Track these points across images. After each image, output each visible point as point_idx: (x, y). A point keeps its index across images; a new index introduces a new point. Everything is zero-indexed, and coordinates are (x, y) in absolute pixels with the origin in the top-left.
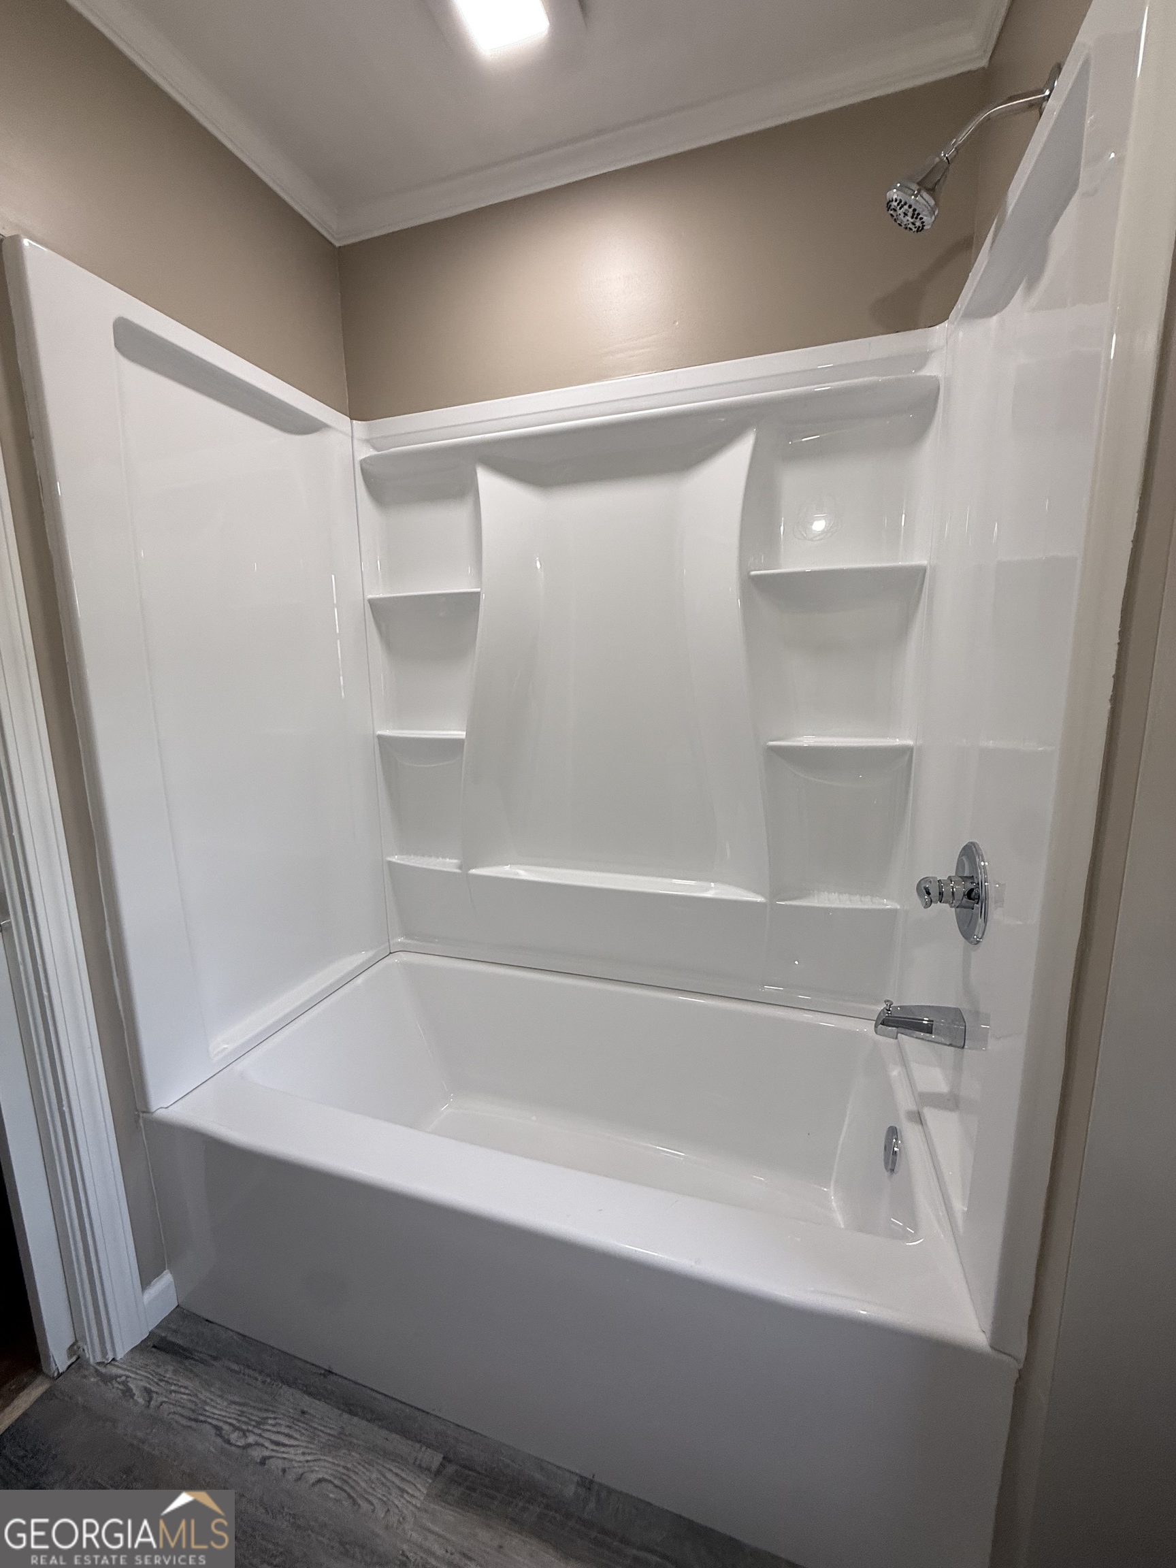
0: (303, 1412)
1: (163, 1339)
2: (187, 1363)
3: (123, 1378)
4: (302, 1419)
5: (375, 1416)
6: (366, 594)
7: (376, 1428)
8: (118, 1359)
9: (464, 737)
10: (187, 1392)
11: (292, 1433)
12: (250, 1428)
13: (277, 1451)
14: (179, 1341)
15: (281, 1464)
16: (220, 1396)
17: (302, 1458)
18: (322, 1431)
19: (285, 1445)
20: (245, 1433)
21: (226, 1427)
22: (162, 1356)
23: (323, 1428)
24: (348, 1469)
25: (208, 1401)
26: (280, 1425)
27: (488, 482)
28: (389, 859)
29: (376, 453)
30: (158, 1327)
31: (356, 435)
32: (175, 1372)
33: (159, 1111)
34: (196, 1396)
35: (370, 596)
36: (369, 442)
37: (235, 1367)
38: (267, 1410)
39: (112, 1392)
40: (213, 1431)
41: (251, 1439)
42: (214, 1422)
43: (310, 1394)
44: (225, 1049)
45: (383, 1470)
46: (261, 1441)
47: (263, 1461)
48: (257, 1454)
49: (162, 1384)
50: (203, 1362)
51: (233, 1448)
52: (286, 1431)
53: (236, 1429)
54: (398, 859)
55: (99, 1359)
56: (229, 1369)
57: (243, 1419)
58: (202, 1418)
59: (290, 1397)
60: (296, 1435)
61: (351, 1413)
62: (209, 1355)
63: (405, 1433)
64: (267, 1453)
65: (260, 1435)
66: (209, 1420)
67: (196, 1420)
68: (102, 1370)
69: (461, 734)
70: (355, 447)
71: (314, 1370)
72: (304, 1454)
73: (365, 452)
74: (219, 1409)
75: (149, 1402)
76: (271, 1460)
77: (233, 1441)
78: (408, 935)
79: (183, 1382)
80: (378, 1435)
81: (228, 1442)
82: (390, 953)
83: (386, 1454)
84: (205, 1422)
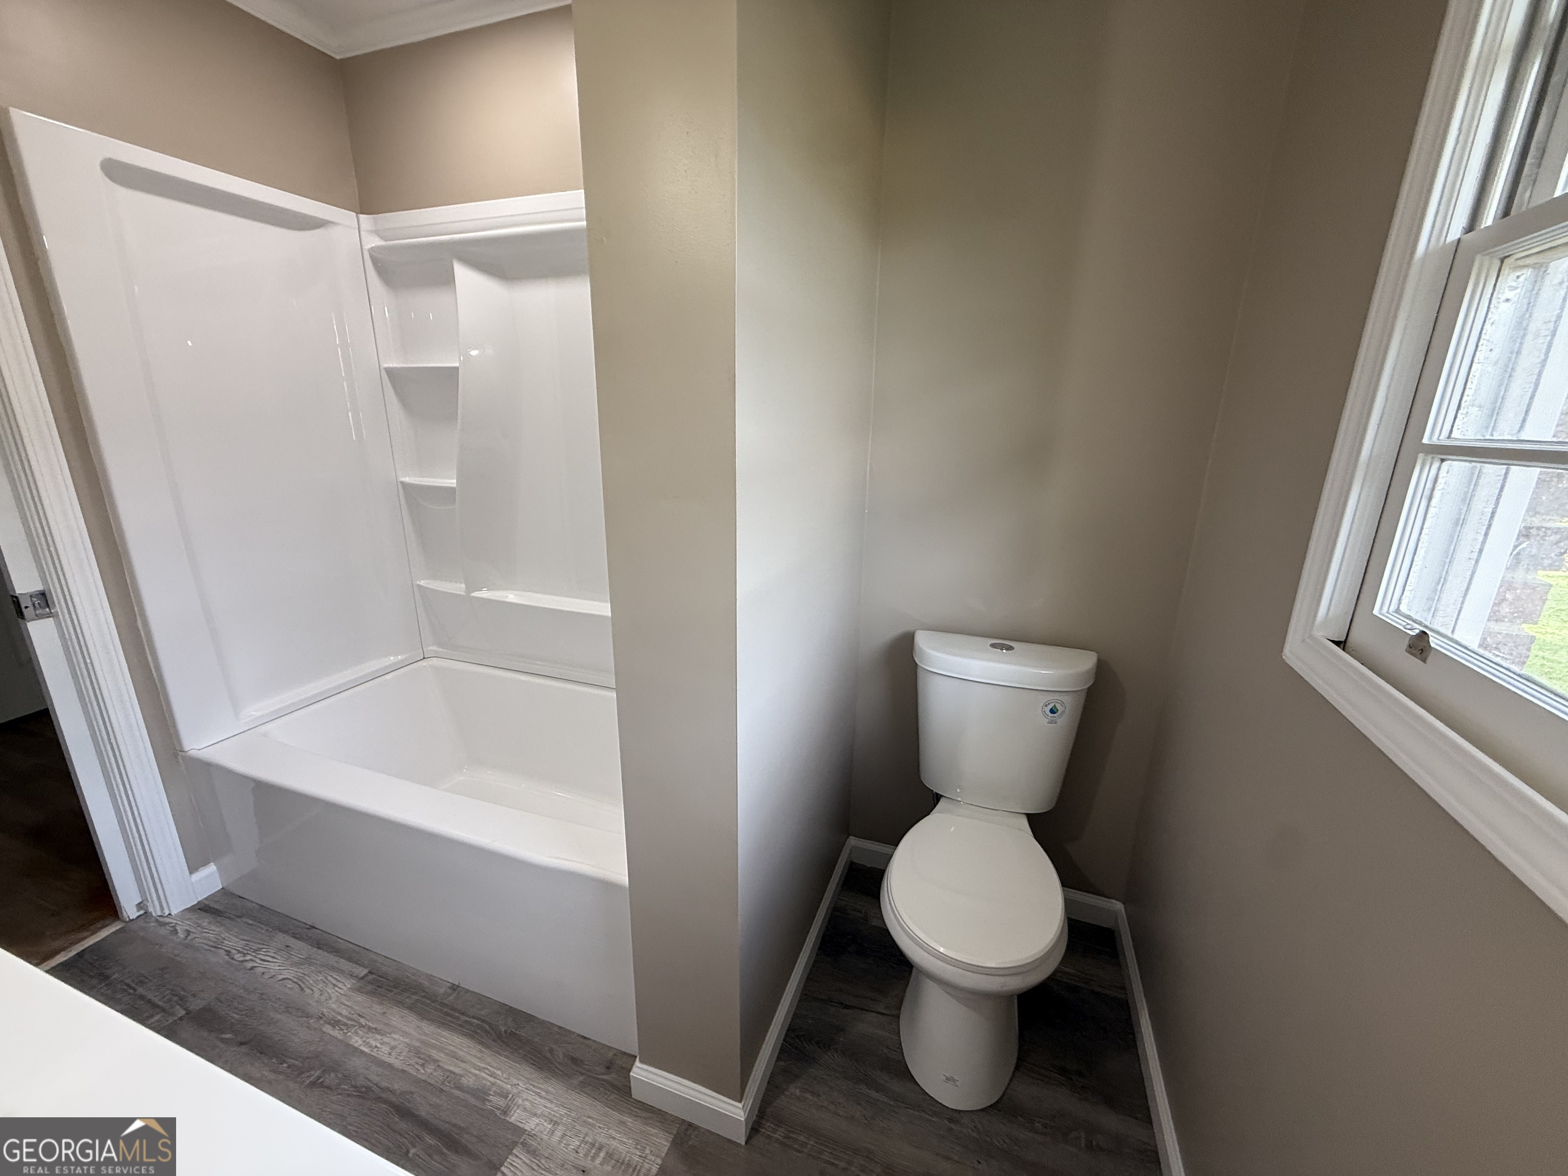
0: (288, 946)
1: (207, 905)
2: (219, 919)
3: (174, 924)
4: (285, 950)
5: (336, 951)
6: (381, 363)
7: (332, 956)
8: (173, 914)
9: (454, 485)
10: (215, 933)
11: (276, 956)
12: (249, 952)
13: (263, 964)
14: (216, 906)
15: (262, 970)
16: (235, 936)
17: (278, 968)
18: (296, 956)
19: (268, 961)
20: (245, 955)
21: (234, 951)
22: (203, 914)
23: (296, 954)
24: (304, 974)
25: (226, 938)
26: (269, 952)
27: (463, 274)
28: (418, 583)
29: (382, 243)
30: (206, 899)
31: (363, 227)
32: (209, 923)
33: (191, 751)
34: (219, 935)
35: (386, 365)
36: (377, 233)
37: (251, 922)
38: (263, 944)
39: (163, 931)
40: (225, 953)
41: (248, 957)
42: (226, 948)
43: (294, 937)
44: (252, 715)
45: (326, 975)
46: (254, 958)
47: (252, 968)
48: (250, 965)
49: (199, 928)
50: (229, 918)
51: (235, 962)
52: (273, 955)
53: (239, 952)
54: (424, 583)
55: (159, 913)
56: (246, 923)
57: (247, 948)
58: (220, 946)
59: (282, 939)
60: (279, 958)
61: (319, 948)
62: (235, 915)
63: (349, 959)
64: (257, 965)
65: (255, 956)
66: (223, 947)
67: (215, 947)
68: (161, 919)
69: (452, 482)
70: (363, 237)
71: (304, 926)
72: (279, 966)
73: (371, 242)
74: (232, 942)
75: (187, 937)
76: (256, 968)
77: (236, 958)
78: (440, 645)
79: (213, 928)
80: (332, 959)
81: (233, 959)
82: (424, 658)
83: (333, 969)
84: (221, 948)
